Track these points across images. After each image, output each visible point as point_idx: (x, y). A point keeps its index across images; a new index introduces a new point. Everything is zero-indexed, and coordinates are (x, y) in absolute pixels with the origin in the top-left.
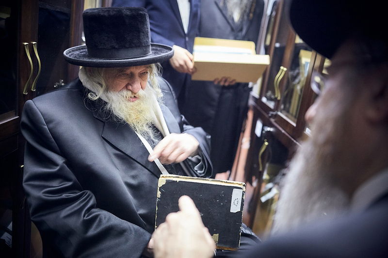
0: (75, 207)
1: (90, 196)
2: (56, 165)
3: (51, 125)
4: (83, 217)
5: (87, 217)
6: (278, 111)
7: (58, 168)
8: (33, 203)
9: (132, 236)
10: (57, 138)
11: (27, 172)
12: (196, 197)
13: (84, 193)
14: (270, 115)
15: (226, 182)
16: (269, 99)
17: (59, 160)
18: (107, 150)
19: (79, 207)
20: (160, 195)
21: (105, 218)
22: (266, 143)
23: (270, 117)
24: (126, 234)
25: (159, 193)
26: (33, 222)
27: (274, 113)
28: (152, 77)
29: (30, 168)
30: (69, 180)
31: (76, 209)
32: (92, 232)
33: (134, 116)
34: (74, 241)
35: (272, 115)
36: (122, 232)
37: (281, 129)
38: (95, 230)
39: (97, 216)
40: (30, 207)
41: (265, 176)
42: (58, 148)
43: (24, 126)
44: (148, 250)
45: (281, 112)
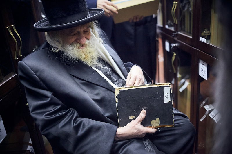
0: (66, 120)
1: (74, 111)
2: (48, 97)
3: (38, 74)
4: (73, 125)
5: (75, 124)
6: (178, 32)
7: (49, 99)
8: (40, 123)
9: (106, 129)
10: (43, 81)
11: (31, 106)
12: (141, 97)
13: (69, 110)
14: (173, 35)
15: (158, 85)
16: (170, 26)
17: (49, 94)
18: (76, 82)
19: (68, 119)
20: (117, 101)
21: (86, 122)
22: (175, 54)
23: (174, 37)
24: (101, 129)
25: (117, 99)
26: (43, 135)
27: (176, 34)
28: (94, 31)
29: (32, 103)
30: (58, 105)
31: (67, 121)
32: (80, 133)
33: (84, 56)
34: (71, 140)
35: (174, 35)
36: (99, 129)
37: (182, 42)
38: (82, 131)
39: (81, 123)
40: (39, 126)
41: (179, 76)
42: (46, 87)
43: (21, 78)
44: (118, 136)
45: (180, 32)
